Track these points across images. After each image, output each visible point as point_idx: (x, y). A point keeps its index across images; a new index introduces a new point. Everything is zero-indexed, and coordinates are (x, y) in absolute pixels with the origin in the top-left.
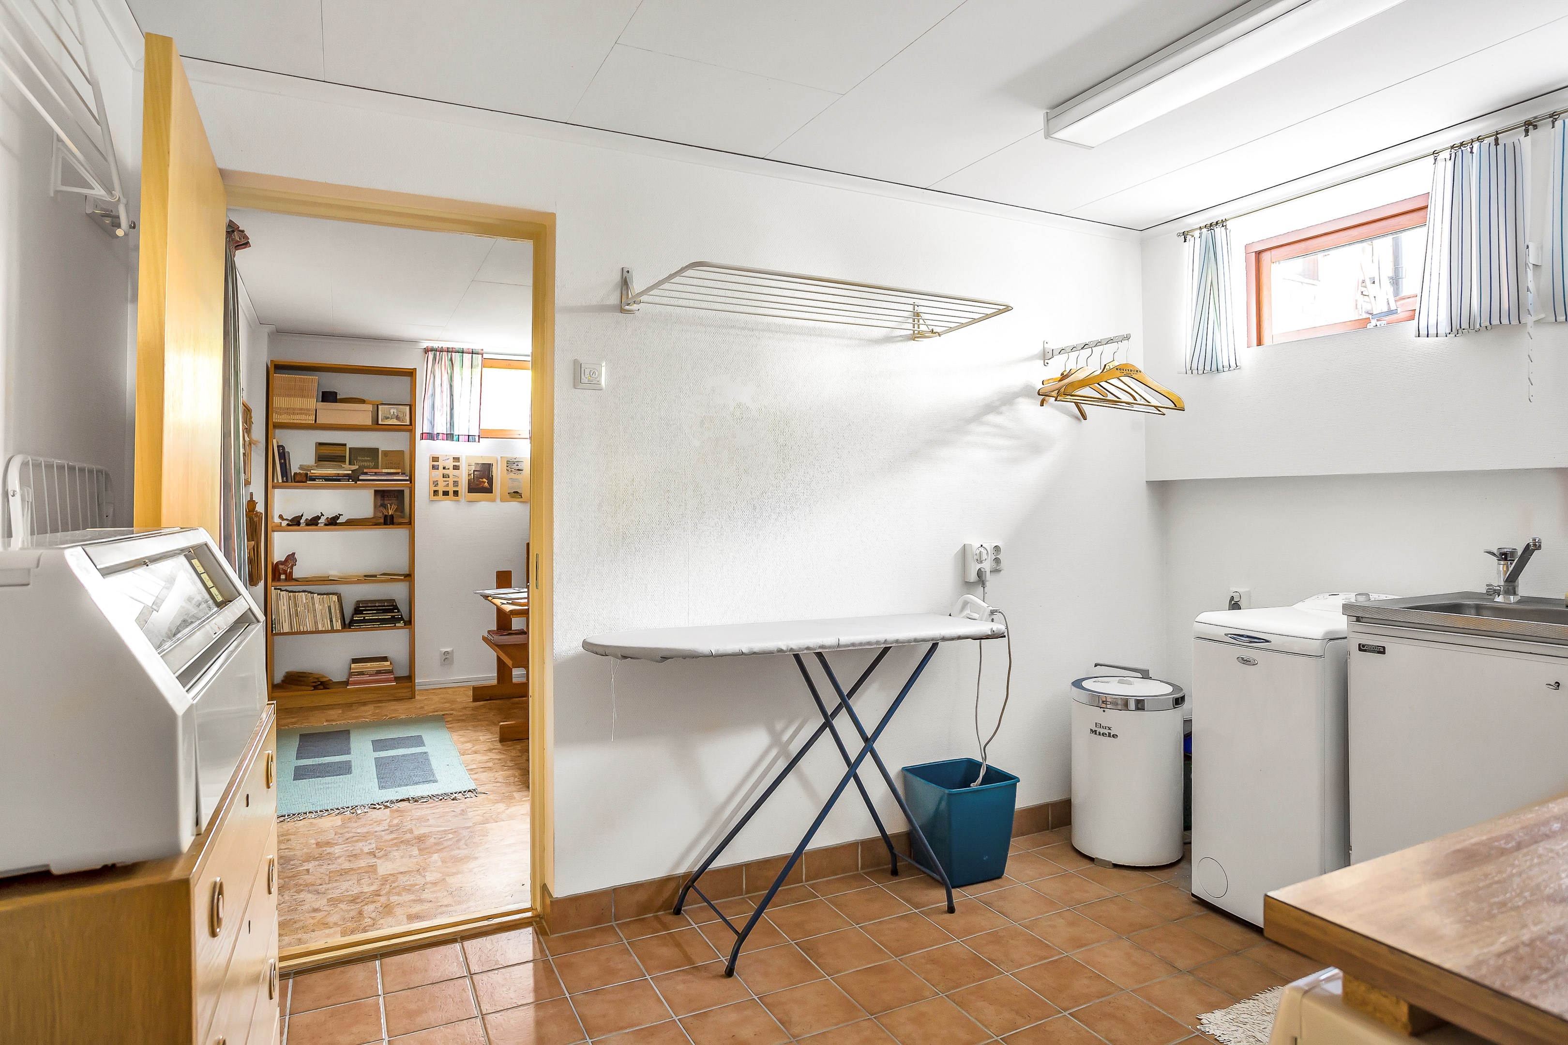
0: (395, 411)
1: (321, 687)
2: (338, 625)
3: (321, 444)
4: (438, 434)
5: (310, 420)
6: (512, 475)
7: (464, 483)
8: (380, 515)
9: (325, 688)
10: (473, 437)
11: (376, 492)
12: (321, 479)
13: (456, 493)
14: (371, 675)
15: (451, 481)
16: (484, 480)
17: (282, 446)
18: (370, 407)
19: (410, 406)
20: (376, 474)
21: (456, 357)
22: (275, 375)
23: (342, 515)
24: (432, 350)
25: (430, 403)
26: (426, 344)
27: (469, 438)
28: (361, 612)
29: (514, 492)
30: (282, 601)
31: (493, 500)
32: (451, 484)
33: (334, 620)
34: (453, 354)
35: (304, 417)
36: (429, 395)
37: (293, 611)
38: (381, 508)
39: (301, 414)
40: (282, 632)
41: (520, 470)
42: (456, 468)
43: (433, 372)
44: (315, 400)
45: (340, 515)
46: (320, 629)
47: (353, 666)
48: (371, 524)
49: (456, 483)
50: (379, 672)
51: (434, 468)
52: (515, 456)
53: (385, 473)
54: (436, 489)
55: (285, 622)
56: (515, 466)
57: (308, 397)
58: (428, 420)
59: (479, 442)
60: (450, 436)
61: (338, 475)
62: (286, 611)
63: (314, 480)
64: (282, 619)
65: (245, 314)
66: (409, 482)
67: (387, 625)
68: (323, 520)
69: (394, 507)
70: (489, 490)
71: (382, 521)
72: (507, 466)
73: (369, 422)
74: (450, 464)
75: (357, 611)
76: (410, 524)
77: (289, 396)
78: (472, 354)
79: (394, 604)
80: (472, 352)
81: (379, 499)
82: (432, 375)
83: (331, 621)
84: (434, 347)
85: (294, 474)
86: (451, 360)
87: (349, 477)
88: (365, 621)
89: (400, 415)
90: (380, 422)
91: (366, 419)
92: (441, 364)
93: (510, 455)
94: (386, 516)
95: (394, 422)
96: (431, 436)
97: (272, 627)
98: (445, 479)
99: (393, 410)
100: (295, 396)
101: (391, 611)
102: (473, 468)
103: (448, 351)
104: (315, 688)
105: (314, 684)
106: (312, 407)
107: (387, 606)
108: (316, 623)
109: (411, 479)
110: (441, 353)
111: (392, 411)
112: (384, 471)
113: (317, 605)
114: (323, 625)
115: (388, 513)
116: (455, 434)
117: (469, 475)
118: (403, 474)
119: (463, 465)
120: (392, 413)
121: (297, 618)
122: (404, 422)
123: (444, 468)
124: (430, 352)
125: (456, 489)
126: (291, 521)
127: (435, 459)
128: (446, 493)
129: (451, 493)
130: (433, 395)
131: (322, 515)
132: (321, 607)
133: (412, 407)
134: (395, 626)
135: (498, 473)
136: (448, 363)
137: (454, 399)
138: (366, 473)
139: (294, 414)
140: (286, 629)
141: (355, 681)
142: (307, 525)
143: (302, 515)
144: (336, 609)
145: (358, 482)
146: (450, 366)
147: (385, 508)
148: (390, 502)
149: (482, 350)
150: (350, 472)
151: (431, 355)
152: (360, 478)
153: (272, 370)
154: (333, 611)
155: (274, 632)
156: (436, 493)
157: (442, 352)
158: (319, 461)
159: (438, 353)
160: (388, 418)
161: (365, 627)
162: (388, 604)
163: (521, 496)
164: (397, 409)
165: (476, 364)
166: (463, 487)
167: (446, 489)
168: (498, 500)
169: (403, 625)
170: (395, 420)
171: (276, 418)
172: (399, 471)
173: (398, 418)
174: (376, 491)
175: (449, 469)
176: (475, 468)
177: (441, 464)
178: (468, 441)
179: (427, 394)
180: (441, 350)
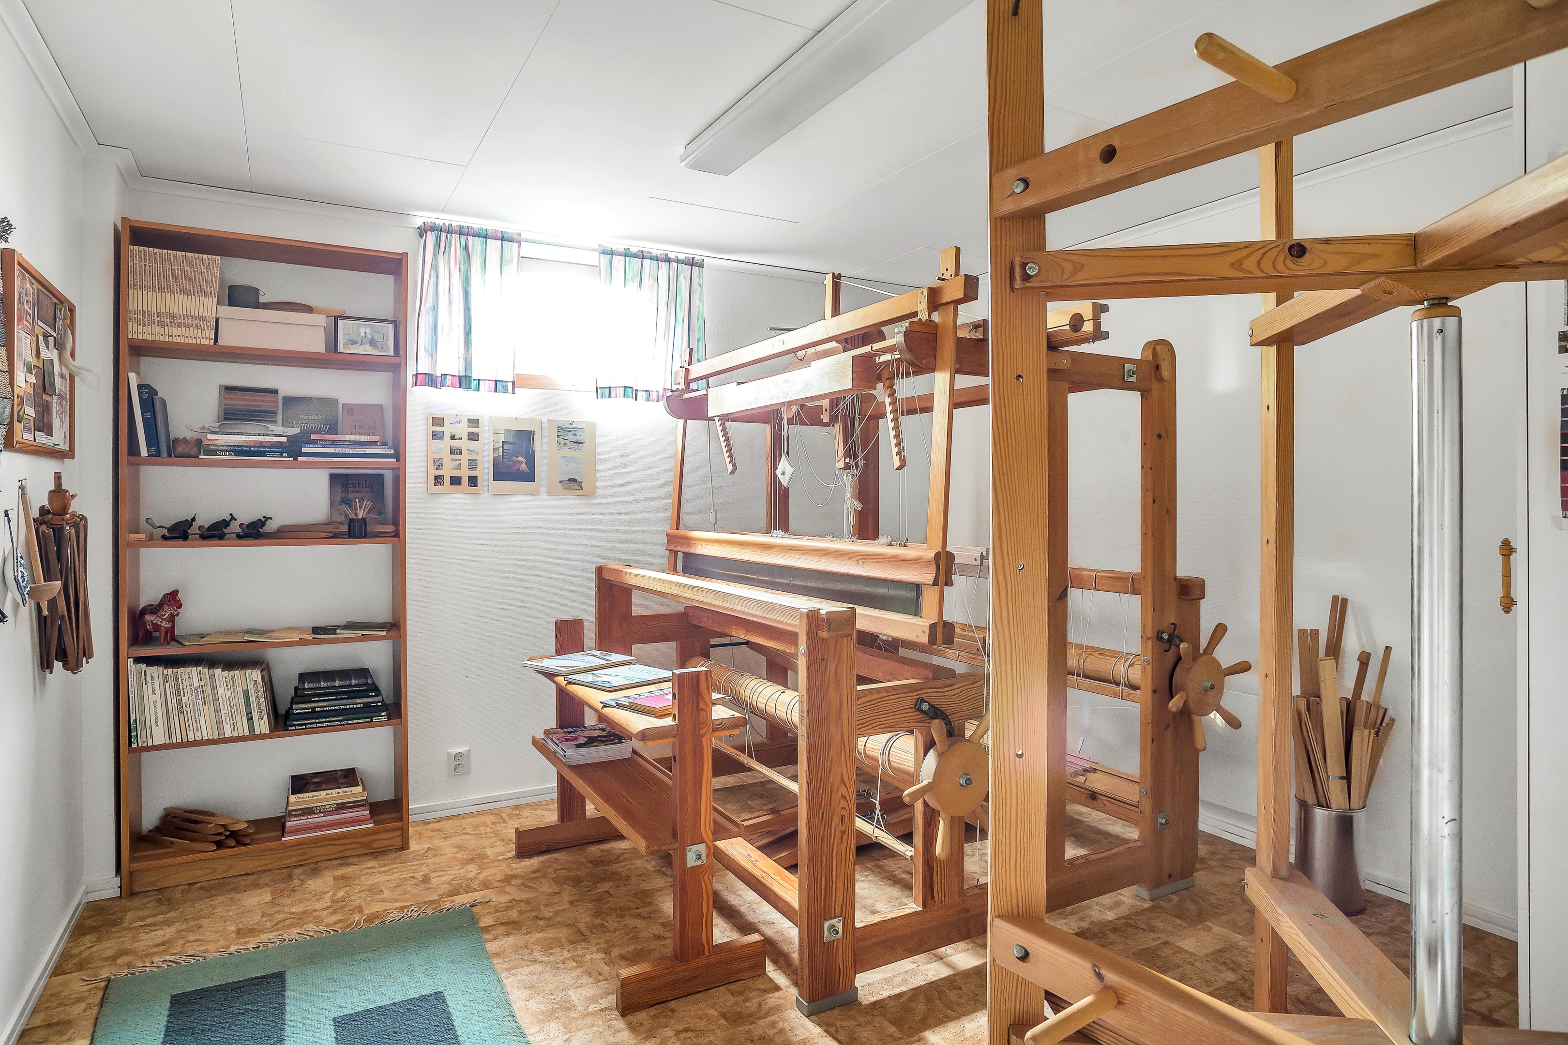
0: (369, 331)
1: (232, 842)
2: (262, 726)
3: (228, 389)
4: (444, 375)
5: (206, 338)
6: (566, 452)
7: (486, 463)
8: (342, 518)
9: (240, 843)
10: (504, 384)
11: (334, 479)
12: (227, 451)
13: (473, 481)
14: (327, 813)
15: (464, 458)
16: (521, 459)
17: (147, 386)
18: (321, 320)
19: (395, 324)
20: (333, 443)
21: (475, 244)
22: (131, 247)
23: (271, 518)
24: (433, 228)
25: (431, 320)
26: (420, 219)
27: (497, 386)
28: (307, 699)
29: (569, 480)
30: (149, 685)
31: (535, 493)
32: (465, 465)
33: (255, 716)
34: (470, 238)
35: (191, 331)
36: (427, 307)
37: (172, 703)
38: (344, 507)
39: (187, 326)
40: (150, 744)
41: (579, 443)
42: (473, 437)
43: (435, 267)
44: (215, 300)
45: (266, 518)
46: (228, 734)
47: (293, 798)
48: (324, 535)
49: (473, 465)
50: (341, 807)
51: (435, 435)
52: (571, 419)
53: (350, 441)
54: (439, 473)
55: (157, 725)
56: (570, 436)
57: (200, 293)
58: (426, 350)
59: (513, 393)
60: (464, 381)
61: (261, 444)
62: (159, 705)
63: (214, 452)
64: (150, 720)
65: (66, 127)
66: (394, 460)
67: (354, 722)
68: (234, 527)
69: (368, 504)
70: (529, 476)
71: (345, 529)
72: (558, 436)
73: (319, 346)
74: (463, 430)
75: (299, 696)
76: (397, 535)
77: (163, 289)
78: (502, 240)
79: (370, 681)
80: (503, 236)
81: (338, 489)
82: (433, 273)
83: (250, 719)
84: (437, 224)
85: (173, 441)
86: (466, 248)
87: (280, 449)
88: (314, 715)
89: (377, 338)
90: (341, 350)
91: (316, 344)
92: (449, 255)
93: (563, 418)
94: (351, 520)
95: (367, 350)
96: (431, 380)
97: (130, 737)
98: (454, 456)
99: (364, 329)
100: (174, 291)
101: (363, 694)
102: (502, 438)
103: (462, 232)
104: (219, 845)
105: (218, 838)
106: (209, 315)
107: (356, 685)
108: (219, 723)
109: (399, 454)
110: (449, 235)
111: (362, 330)
112: (348, 438)
113: (221, 691)
114: (234, 727)
115: (356, 515)
116: (474, 378)
117: (495, 449)
118: (384, 444)
119: (485, 432)
120: (363, 334)
121: (181, 716)
122: (386, 352)
123: (453, 437)
124: (429, 233)
125: (473, 473)
126: (170, 530)
127: (438, 421)
128: (456, 481)
129: (465, 481)
130: (435, 308)
131: (233, 518)
132: (228, 694)
133: (398, 325)
134: (371, 721)
135: (544, 449)
136: (460, 253)
137: (473, 316)
138: (315, 442)
139: (171, 325)
140: (159, 737)
141: (295, 826)
142: (203, 537)
143: (193, 519)
144: (258, 697)
145: (300, 459)
146: (464, 258)
147: (350, 507)
148: (359, 495)
149: (519, 235)
150: (284, 439)
151: (431, 237)
152: (304, 450)
153: (125, 238)
154: (253, 699)
155: (135, 746)
156: (438, 479)
157: (451, 233)
158: (225, 419)
159: (443, 236)
160: (355, 342)
161: (315, 725)
162: (357, 682)
163: (580, 485)
164: (372, 327)
165: (509, 258)
166: (485, 471)
167: (456, 474)
168: (543, 492)
169: (385, 718)
170: (368, 346)
171: (135, 331)
172: (377, 438)
173: (372, 343)
174: (333, 477)
175: (460, 439)
176: (506, 437)
177: (447, 429)
178: (496, 391)
179: (425, 306)
180: (450, 231)
